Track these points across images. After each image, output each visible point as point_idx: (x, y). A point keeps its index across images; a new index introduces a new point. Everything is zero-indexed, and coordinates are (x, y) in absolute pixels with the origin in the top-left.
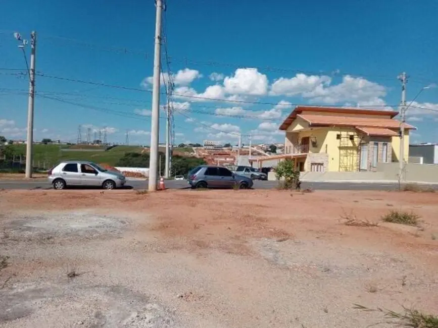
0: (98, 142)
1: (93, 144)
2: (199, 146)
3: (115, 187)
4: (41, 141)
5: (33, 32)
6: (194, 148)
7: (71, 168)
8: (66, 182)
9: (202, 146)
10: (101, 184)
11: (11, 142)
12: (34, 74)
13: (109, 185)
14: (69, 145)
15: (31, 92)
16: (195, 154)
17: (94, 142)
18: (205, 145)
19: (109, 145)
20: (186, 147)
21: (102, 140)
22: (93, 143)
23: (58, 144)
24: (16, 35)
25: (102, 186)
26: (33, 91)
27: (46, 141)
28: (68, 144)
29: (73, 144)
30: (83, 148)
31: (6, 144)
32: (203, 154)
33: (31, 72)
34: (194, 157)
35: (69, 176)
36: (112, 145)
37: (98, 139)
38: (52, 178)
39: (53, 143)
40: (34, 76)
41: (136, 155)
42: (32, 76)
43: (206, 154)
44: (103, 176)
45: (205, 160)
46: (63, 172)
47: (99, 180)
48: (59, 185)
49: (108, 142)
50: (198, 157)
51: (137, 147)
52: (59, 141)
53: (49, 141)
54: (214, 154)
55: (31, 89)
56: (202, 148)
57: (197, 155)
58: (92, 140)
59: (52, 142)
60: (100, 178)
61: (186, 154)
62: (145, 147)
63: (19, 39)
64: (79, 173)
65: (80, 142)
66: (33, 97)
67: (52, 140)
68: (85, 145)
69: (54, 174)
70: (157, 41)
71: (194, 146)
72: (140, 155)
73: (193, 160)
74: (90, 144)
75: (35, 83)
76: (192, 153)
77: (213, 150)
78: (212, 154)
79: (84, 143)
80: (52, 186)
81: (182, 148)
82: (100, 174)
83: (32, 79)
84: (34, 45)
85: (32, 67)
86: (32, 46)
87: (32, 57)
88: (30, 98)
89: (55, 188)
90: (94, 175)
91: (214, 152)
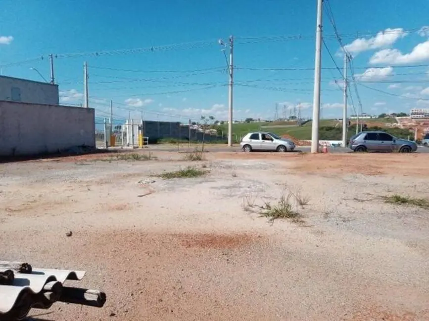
0: (293, 117)
1: (288, 120)
2: (404, 115)
3: (286, 151)
4: (244, 120)
5: (231, 36)
6: (397, 118)
7: (255, 137)
8: (252, 147)
9: (409, 116)
10: (275, 149)
11: (222, 123)
12: (232, 69)
13: (282, 149)
14: (268, 123)
15: (230, 83)
16: (399, 124)
17: (290, 118)
18: (412, 114)
19: (304, 121)
20: (388, 117)
21: (297, 117)
22: (288, 118)
23: (258, 122)
24: (220, 42)
25: (277, 150)
26: (232, 82)
27: (249, 120)
28: (267, 121)
29: (271, 122)
30: (280, 125)
31: (219, 124)
32: (409, 124)
33: (230, 67)
34: (397, 128)
35: (253, 143)
36: (306, 120)
37: (293, 115)
38: (242, 144)
39: (255, 122)
40: (232, 71)
41: (330, 129)
42: (231, 71)
43: (413, 124)
44: (278, 142)
45: (410, 131)
46: (250, 140)
47: (274, 145)
48: (247, 149)
49: (302, 118)
50: (402, 127)
51: (331, 120)
52: (259, 119)
53: (251, 120)
54: (424, 124)
55: (230, 80)
56: (408, 117)
57: (401, 125)
58: (288, 117)
59: (253, 120)
60: (275, 144)
61: (388, 125)
62: (340, 120)
63: (222, 44)
64: (261, 140)
65: (276, 119)
66: (232, 86)
67: (254, 119)
68: (281, 122)
69: (244, 142)
70: (318, 29)
71: (398, 116)
72: (334, 128)
73: (396, 131)
74: (286, 121)
75: (233, 75)
76: (395, 124)
77: (422, 120)
78: (422, 124)
79: (281, 119)
80: (243, 150)
81: (382, 119)
82: (276, 141)
83: (231, 73)
84: (232, 47)
85: (231, 64)
86: (231, 47)
87: (231, 56)
88: (230, 87)
89: (245, 151)
90: (270, 141)
91: (423, 121)
